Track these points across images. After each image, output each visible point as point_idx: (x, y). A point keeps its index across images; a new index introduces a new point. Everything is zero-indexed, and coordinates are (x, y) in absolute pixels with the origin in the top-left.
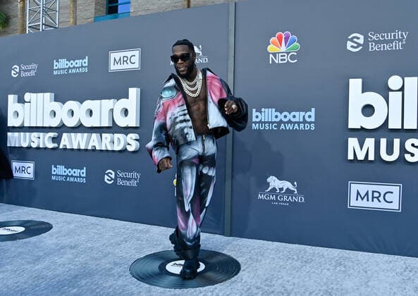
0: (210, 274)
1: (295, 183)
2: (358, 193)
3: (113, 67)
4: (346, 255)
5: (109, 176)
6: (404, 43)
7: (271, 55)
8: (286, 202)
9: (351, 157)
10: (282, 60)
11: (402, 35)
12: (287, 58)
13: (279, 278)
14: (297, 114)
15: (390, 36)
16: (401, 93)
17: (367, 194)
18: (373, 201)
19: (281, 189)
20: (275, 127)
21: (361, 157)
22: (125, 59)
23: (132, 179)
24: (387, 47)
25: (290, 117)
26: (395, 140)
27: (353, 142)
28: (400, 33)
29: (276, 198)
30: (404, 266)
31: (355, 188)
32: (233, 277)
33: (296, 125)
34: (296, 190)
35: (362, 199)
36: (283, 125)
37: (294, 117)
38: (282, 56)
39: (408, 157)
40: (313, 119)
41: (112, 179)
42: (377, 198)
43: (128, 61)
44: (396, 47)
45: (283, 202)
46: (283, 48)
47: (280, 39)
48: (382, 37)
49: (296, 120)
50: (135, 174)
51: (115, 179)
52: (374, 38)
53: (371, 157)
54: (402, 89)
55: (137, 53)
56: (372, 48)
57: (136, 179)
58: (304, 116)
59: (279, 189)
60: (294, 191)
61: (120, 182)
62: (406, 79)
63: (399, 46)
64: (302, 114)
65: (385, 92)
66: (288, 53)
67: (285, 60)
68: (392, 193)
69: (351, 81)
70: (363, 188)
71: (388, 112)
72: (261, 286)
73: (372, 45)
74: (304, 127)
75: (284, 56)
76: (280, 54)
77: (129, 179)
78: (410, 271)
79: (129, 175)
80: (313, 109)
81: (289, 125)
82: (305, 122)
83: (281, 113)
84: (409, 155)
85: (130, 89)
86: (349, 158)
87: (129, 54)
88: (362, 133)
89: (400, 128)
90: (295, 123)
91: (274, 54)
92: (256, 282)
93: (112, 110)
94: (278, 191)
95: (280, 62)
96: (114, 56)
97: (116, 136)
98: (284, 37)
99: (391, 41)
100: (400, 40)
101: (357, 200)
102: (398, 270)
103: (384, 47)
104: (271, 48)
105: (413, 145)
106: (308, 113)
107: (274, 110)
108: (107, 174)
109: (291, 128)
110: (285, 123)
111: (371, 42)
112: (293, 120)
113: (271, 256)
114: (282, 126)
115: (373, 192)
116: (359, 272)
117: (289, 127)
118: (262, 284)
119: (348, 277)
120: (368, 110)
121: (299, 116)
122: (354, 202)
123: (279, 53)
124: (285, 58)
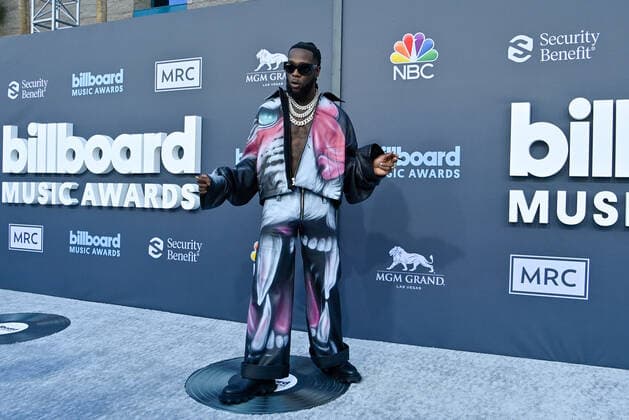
0: (304, 392)
1: (431, 257)
2: (524, 272)
3: (161, 85)
4: (506, 364)
5: (155, 247)
6: (593, 49)
7: (396, 68)
8: (417, 285)
9: (513, 218)
10: (411, 75)
11: (590, 37)
12: (419, 72)
13: (407, 398)
14: (433, 154)
15: (573, 39)
16: (588, 123)
17: (537, 273)
18: (546, 283)
19: (410, 266)
20: (401, 173)
21: (528, 218)
22: (179, 73)
23: (190, 252)
24: (568, 56)
25: (423, 159)
26: (579, 193)
27: (517, 197)
28: (587, 34)
29: (403, 279)
30: (593, 381)
31: (519, 264)
32: (339, 396)
33: (433, 171)
34: (432, 267)
35: (531, 280)
36: (412, 171)
37: (430, 159)
38: (411, 69)
39: (598, 219)
40: (457, 162)
41: (159, 251)
42: (553, 279)
43: (184, 76)
44: (581, 56)
45: (413, 284)
46: (414, 58)
47: (409, 43)
48: (561, 40)
49: (433, 163)
50: (194, 244)
51: (165, 252)
52: (549, 41)
53: (544, 219)
54: (590, 118)
55: (196, 64)
56: (546, 57)
57: (195, 252)
58: (444, 158)
59: (408, 265)
60: (430, 269)
61: (172, 256)
62: (595, 102)
63: (586, 54)
64: (442, 154)
65: (564, 122)
66: (420, 65)
67: (415, 74)
68: (575, 271)
69: (515, 106)
70: (532, 265)
71: (568, 151)
72: (382, 410)
73: (545, 52)
74: (444, 174)
75: (415, 69)
76: (409, 67)
77: (185, 252)
78: (603, 388)
79: (185, 245)
80: (458, 148)
81: (423, 171)
82: (445, 166)
83: (410, 154)
84: (600, 216)
85: (187, 118)
86: (511, 220)
87: (184, 65)
88: (530, 183)
89: (587, 175)
90: (430, 168)
91: (401, 67)
92: (374, 404)
93: (159, 149)
94: (406, 269)
95: (409, 78)
96: (163, 68)
97: (166, 187)
98: (414, 40)
99: (574, 47)
100: (586, 45)
101: (522, 282)
102: (584, 386)
103: (563, 54)
104: (396, 57)
105: (606, 201)
106: (451, 154)
107: (399, 148)
108: (153, 244)
109: (425, 176)
110: (415, 168)
111: (544, 47)
112: (428, 163)
113: (396, 365)
114: (412, 173)
115: (547, 270)
116: (526, 388)
117: (423, 174)
118: (381, 407)
119: (508, 396)
120: (539, 149)
121: (436, 158)
122: (518, 286)
123: (407, 64)
124: (417, 71)
